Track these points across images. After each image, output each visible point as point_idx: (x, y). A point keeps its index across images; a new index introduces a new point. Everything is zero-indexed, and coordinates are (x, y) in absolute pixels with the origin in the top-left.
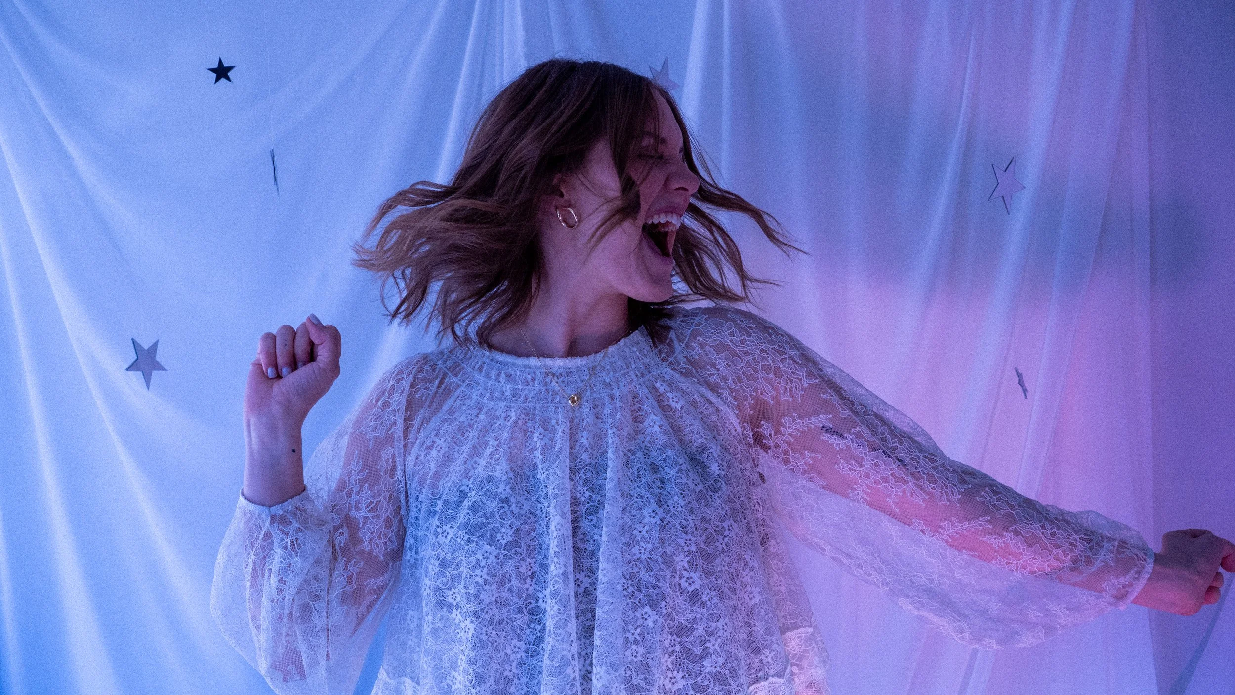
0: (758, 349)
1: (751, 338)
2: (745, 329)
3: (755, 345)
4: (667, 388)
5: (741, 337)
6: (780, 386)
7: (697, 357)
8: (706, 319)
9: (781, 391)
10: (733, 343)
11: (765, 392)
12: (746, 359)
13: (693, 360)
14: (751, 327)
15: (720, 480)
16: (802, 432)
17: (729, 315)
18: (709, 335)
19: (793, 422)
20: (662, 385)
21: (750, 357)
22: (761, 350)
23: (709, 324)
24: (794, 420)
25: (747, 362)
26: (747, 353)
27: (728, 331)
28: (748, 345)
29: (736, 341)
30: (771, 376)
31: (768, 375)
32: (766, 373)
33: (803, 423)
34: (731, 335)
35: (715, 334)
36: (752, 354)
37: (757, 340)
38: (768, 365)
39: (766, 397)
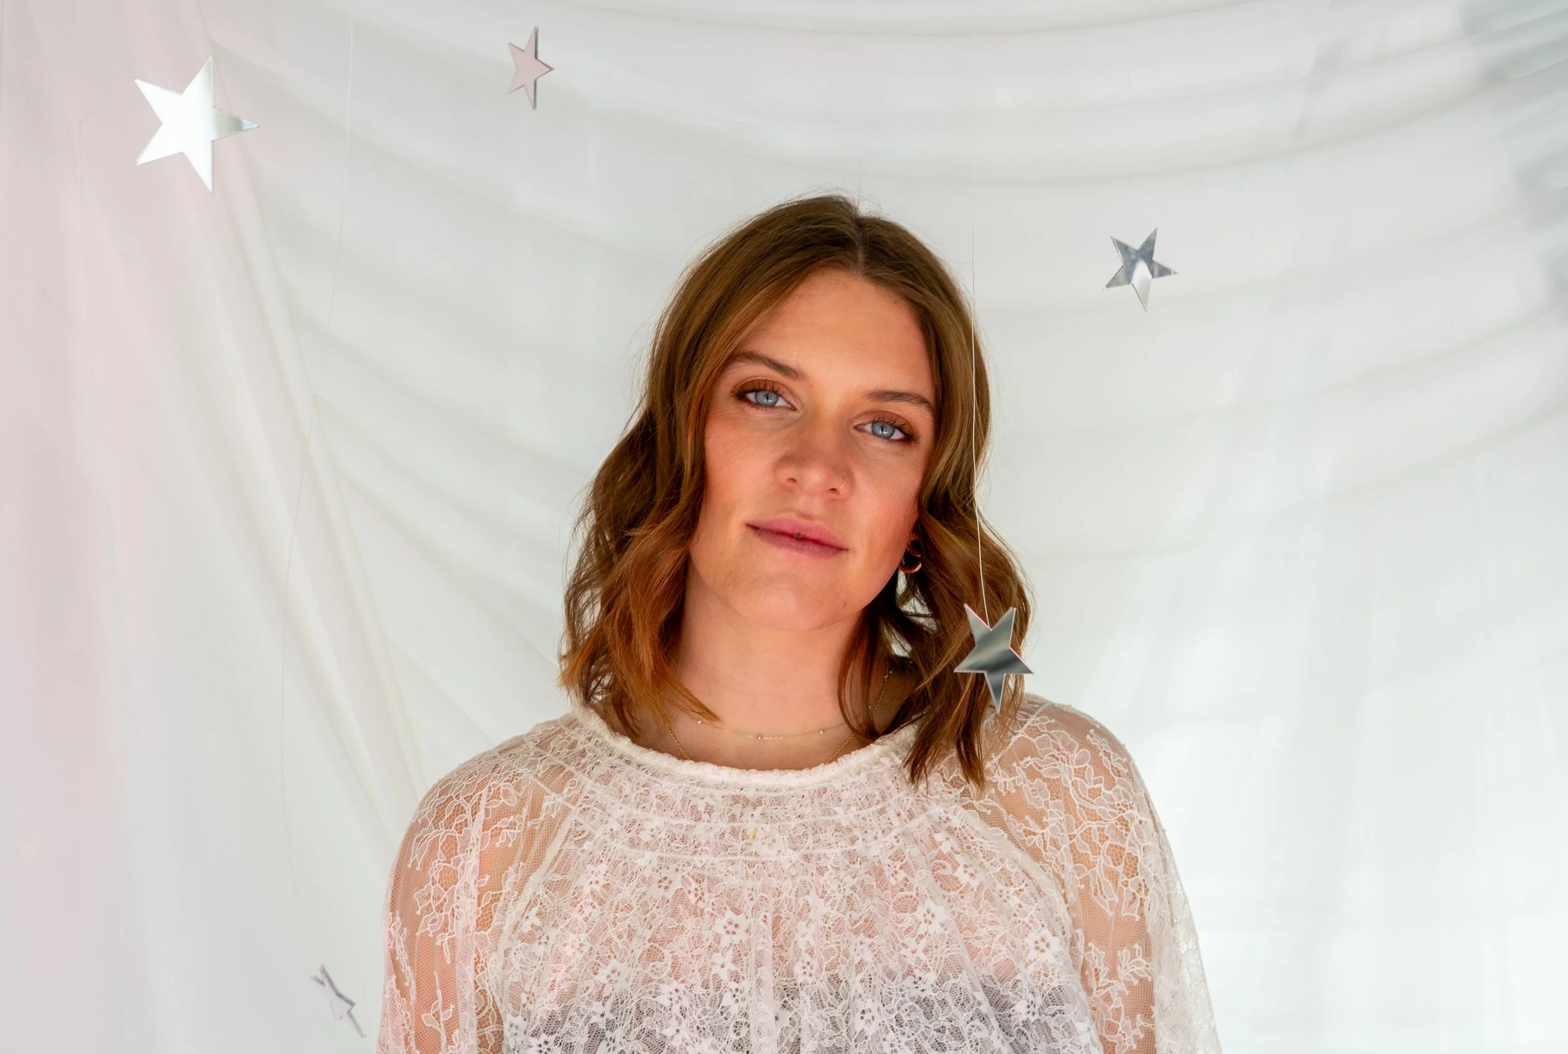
0: (1114, 815)
1: (1111, 792)
2: (1105, 771)
3: (1113, 807)
4: (957, 848)
5: (1095, 784)
6: (1125, 889)
7: (1013, 791)
8: (1050, 727)
9: (1127, 898)
10: (1076, 788)
11: (1102, 893)
12: (1087, 824)
13: (1004, 794)
14: (1119, 772)
15: (1025, 1031)
16: (1141, 980)
17: (1088, 737)
18: (1046, 757)
19: (1132, 958)
20: (947, 839)
21: (1094, 825)
22: (1119, 819)
23: (1053, 738)
24: (1133, 956)
25: (1085, 831)
26: (1093, 816)
27: (1077, 765)
28: (1101, 803)
29: (1084, 788)
30: (1120, 869)
31: (1115, 865)
32: (1113, 860)
33: (1148, 966)
34: (1080, 773)
35: (1058, 759)
36: (1101, 819)
37: (1120, 798)
38: (1121, 848)
39: (1101, 902)
